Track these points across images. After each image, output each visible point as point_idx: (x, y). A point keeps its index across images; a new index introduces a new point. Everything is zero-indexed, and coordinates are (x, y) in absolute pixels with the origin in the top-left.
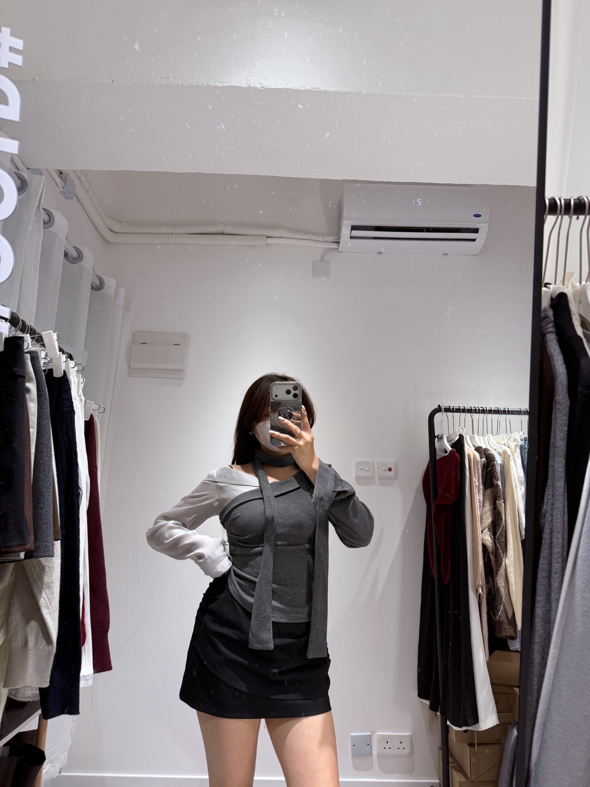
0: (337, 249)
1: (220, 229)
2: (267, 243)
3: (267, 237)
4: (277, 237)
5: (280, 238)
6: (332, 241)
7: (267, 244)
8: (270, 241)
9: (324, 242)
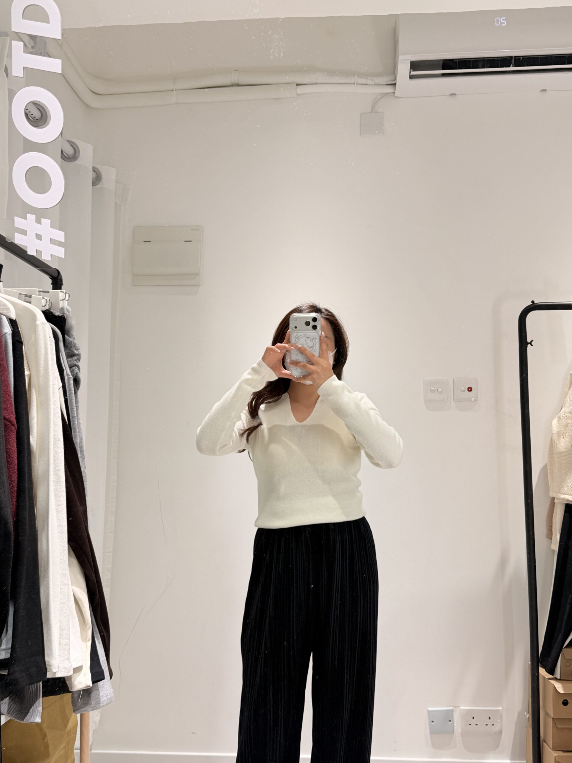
0: (393, 94)
1: (234, 78)
2: (298, 93)
3: (297, 85)
4: (310, 83)
5: (315, 84)
6: (385, 83)
7: (297, 95)
8: (301, 90)
9: (375, 85)
